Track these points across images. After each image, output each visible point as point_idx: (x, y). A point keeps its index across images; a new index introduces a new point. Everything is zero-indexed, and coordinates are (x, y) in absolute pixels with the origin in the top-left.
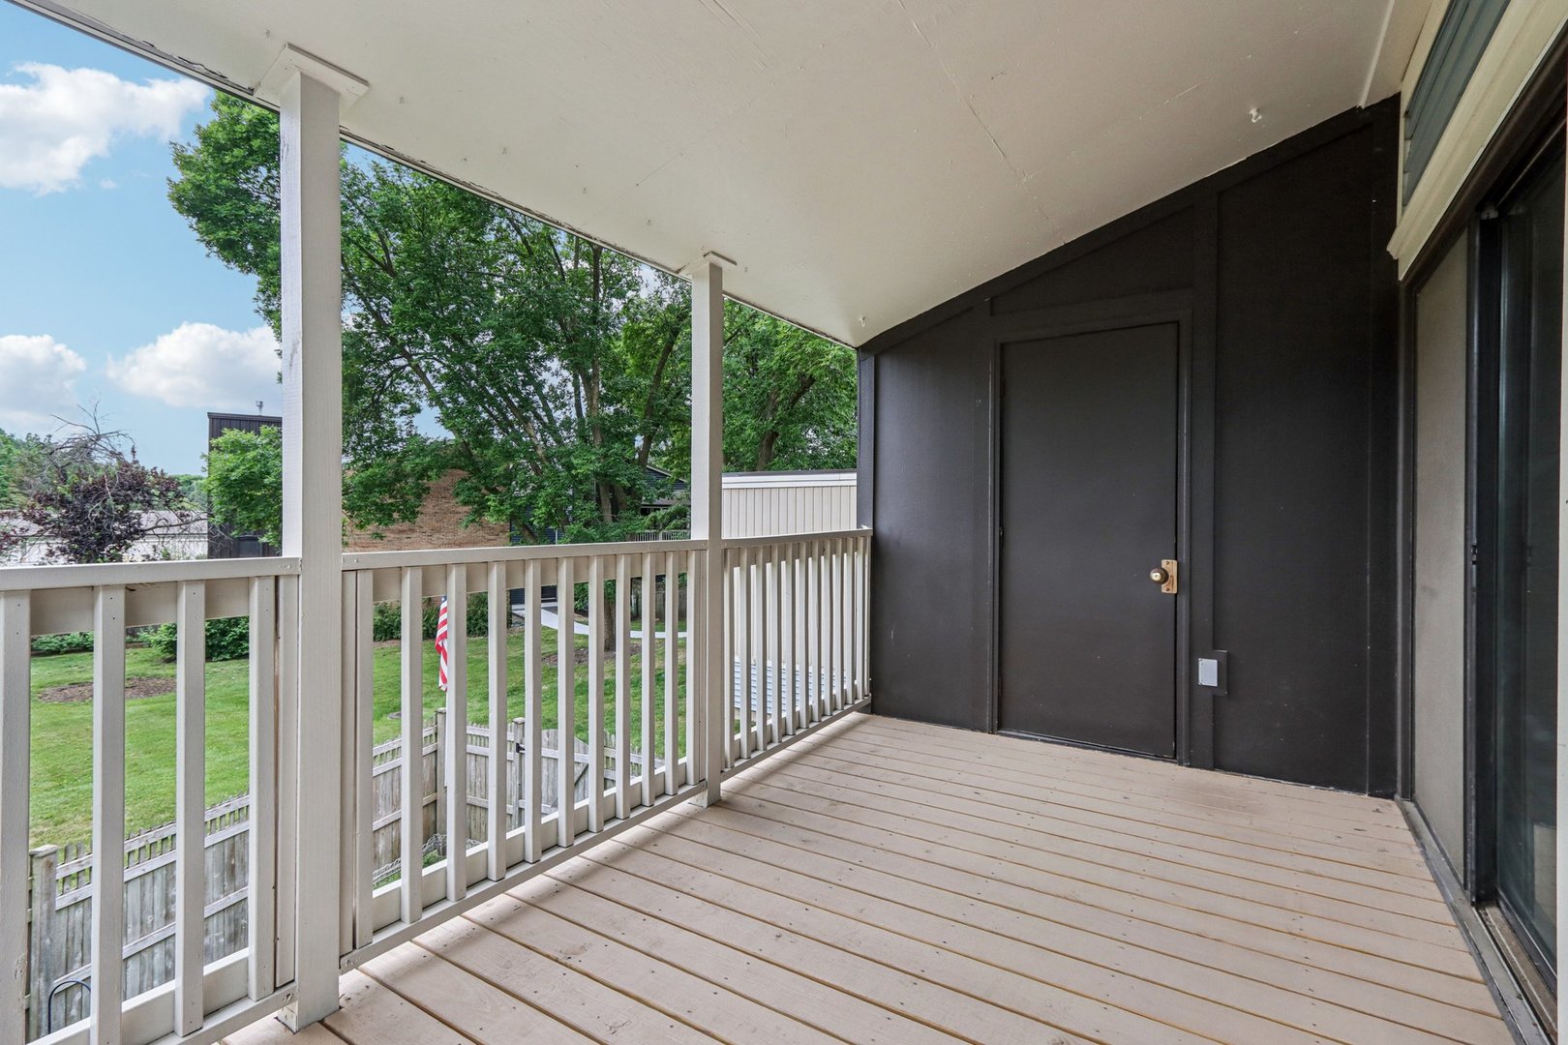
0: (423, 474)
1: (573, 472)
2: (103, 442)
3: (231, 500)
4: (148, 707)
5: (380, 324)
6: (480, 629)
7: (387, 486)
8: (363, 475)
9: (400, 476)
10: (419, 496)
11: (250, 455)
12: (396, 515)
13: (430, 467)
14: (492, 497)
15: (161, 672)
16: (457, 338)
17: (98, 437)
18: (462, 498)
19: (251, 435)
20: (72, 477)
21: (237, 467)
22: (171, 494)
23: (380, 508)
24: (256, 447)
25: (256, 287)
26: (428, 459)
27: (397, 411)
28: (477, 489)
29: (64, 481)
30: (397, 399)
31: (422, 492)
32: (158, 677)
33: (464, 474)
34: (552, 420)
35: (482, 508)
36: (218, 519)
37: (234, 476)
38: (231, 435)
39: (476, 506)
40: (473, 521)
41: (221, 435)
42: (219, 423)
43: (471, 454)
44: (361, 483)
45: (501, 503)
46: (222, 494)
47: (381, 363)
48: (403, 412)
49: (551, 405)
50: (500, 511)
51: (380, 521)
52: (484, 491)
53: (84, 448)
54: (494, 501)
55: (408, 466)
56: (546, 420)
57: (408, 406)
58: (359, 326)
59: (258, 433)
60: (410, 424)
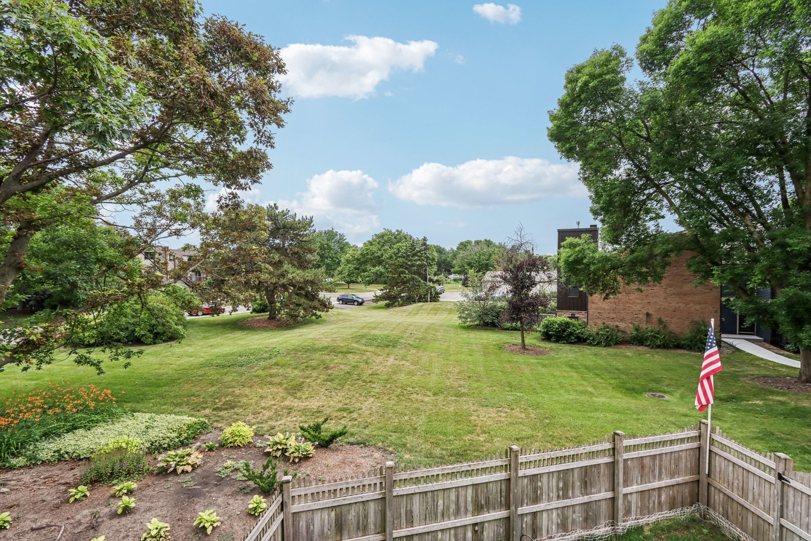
0: (666, 254)
1: (789, 249)
2: (523, 246)
3: (569, 271)
4: (537, 361)
5: (640, 171)
6: (698, 348)
7: (644, 262)
8: (632, 256)
9: (652, 256)
10: (663, 267)
11: (577, 249)
12: (649, 278)
13: (671, 251)
14: (715, 267)
15: (541, 345)
16: (692, 169)
17: (522, 245)
18: (693, 268)
19: (577, 240)
20: (514, 262)
21: (571, 255)
22: (545, 268)
23: (640, 274)
24: (579, 245)
25: (579, 167)
26: (671, 246)
27: (647, 218)
28: (703, 263)
29: (511, 263)
30: (647, 212)
31: (665, 265)
32: (540, 347)
33: (695, 254)
34: (760, 213)
35: (708, 274)
36: (563, 280)
37: (571, 259)
38: (569, 240)
39: (703, 274)
40: (701, 283)
41: (565, 240)
42: (563, 234)
43: (699, 241)
44: (630, 261)
45: (723, 272)
46: (566, 268)
47: (640, 193)
48: (651, 219)
49: (759, 202)
50: (722, 277)
51: (640, 282)
52: (709, 264)
53: (514, 249)
54: (717, 271)
55: (657, 251)
56: (755, 212)
57: (654, 215)
58: (629, 175)
59: (580, 238)
60: (657, 226)
